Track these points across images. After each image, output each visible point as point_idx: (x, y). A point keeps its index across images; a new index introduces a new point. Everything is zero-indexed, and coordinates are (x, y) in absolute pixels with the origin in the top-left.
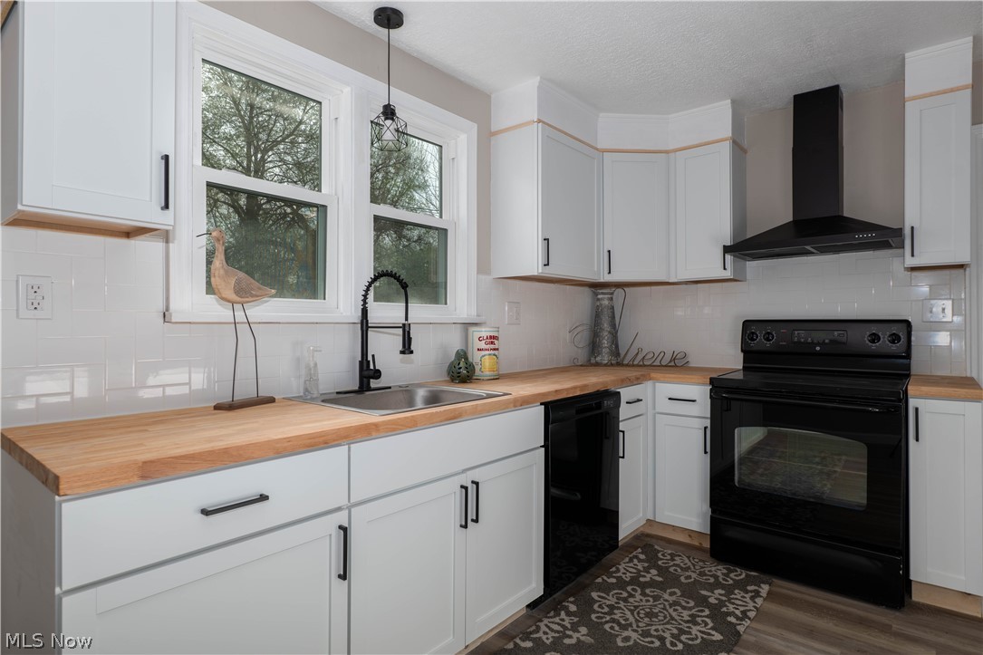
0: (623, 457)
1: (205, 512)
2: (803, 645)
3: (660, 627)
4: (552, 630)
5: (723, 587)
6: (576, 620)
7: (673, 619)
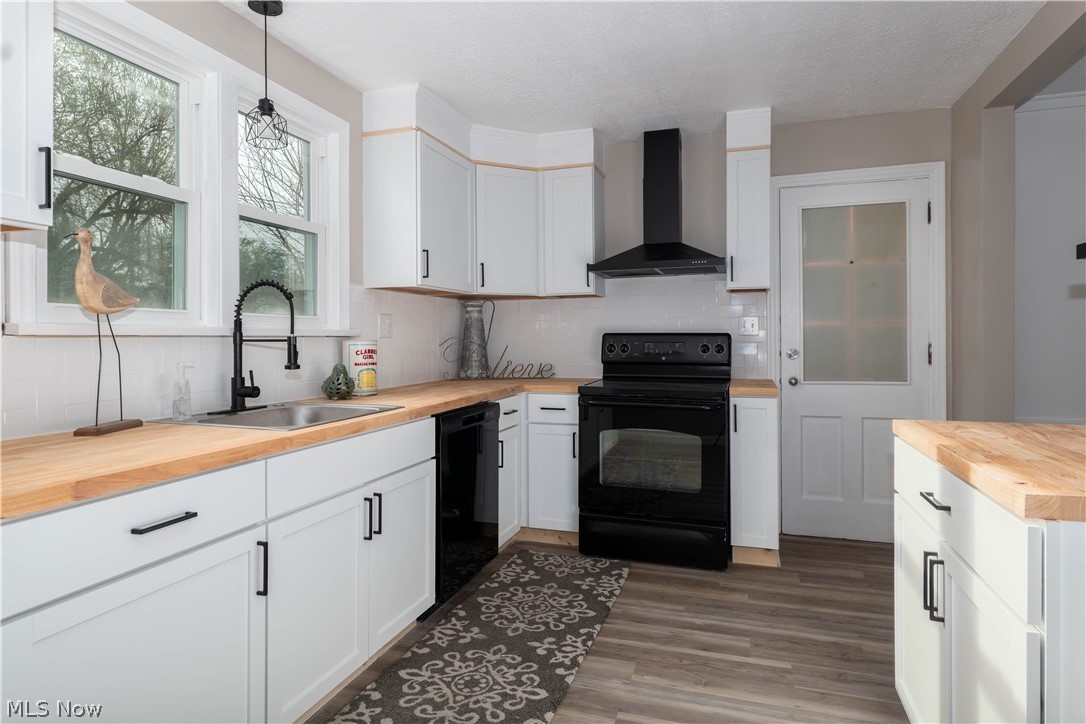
0: (502, 467)
1: (134, 531)
2: (657, 608)
3: (543, 616)
4: (446, 635)
5: (592, 575)
6: (467, 623)
7: (553, 607)
